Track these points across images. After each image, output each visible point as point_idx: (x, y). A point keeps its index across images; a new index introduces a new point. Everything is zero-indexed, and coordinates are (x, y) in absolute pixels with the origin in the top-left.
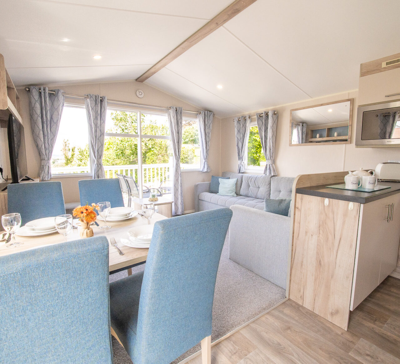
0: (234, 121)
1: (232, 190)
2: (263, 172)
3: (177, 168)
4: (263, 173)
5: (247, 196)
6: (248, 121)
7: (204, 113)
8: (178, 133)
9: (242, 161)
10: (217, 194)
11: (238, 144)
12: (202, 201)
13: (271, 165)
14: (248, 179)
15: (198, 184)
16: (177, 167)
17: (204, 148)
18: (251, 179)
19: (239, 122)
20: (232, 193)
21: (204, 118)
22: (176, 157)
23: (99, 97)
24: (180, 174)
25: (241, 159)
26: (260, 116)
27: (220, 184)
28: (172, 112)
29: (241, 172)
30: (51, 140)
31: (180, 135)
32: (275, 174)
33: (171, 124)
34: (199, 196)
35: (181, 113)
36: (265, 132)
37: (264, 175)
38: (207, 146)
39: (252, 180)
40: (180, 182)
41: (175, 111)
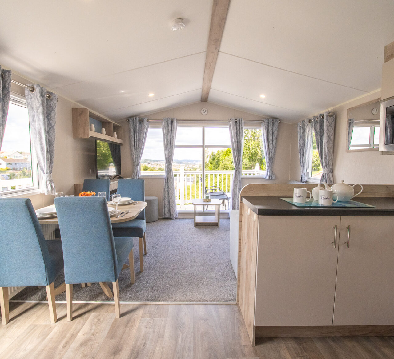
4: (320, 183)
6: (308, 126)
7: (267, 121)
13: (326, 175)
21: (267, 125)
22: (236, 164)
23: (170, 119)
24: (238, 180)
25: (303, 166)
26: (317, 119)
28: (232, 123)
29: (302, 181)
30: (139, 152)
31: (239, 143)
33: (231, 135)
35: (241, 123)
40: (238, 187)
41: (235, 123)
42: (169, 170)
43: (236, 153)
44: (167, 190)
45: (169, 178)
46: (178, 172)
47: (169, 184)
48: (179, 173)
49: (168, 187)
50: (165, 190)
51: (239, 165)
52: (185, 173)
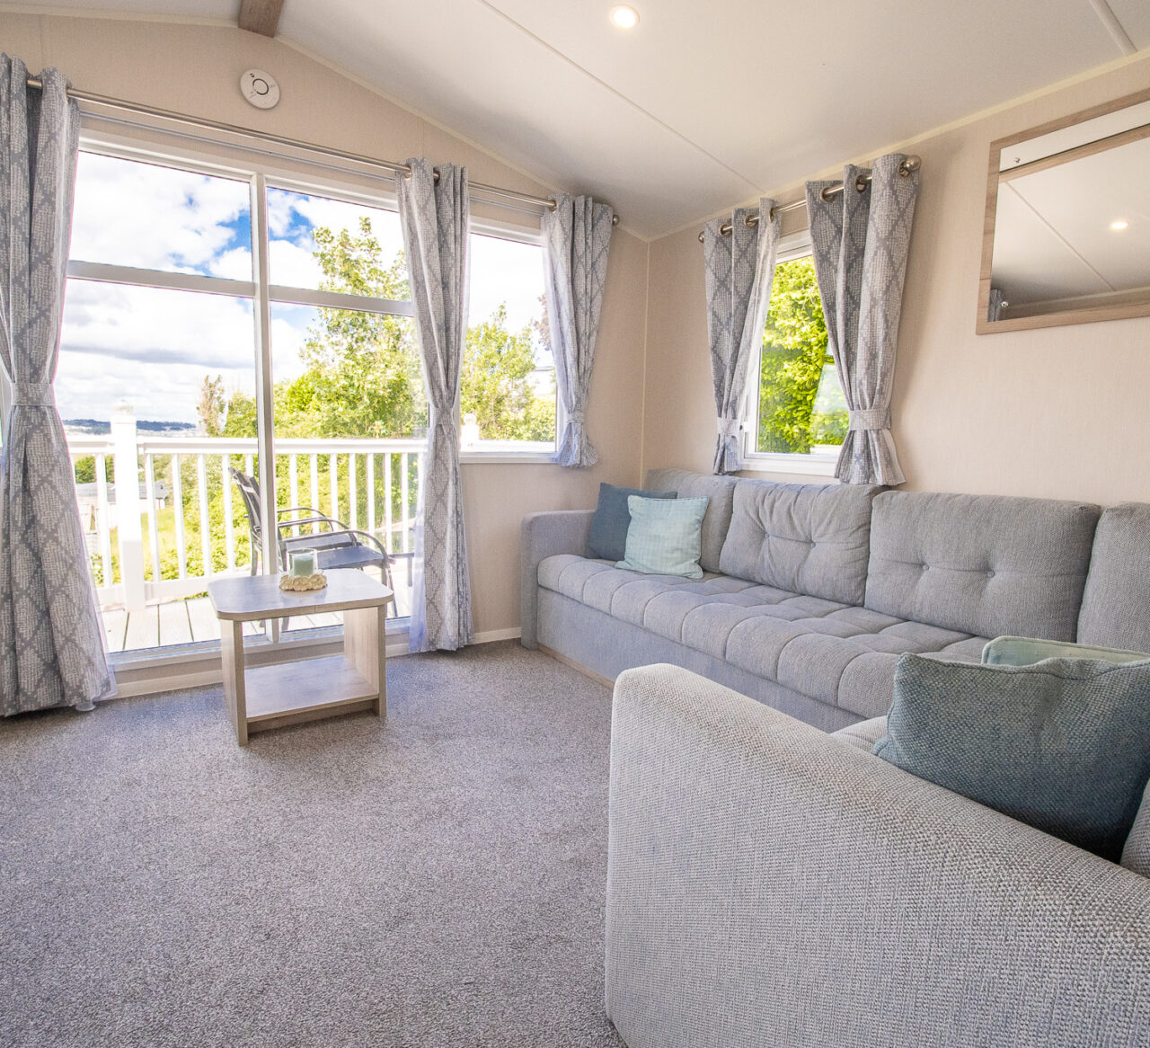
0: (702, 241)
1: (682, 550)
2: (832, 470)
3: (440, 443)
4: (833, 473)
5: (749, 580)
6: (767, 232)
7: (568, 205)
8: (445, 285)
9: (735, 417)
10: (620, 564)
11: (717, 341)
12: (549, 595)
13: (873, 436)
14: (759, 499)
15: (536, 518)
16: (440, 438)
17: (570, 360)
18: (771, 500)
19: (727, 240)
20: (682, 562)
21: (568, 226)
22: (437, 394)
23: (18, 73)
24: (451, 470)
25: (730, 410)
26: (825, 197)
27: (632, 523)
28: (414, 185)
29: (726, 469)
31: (453, 291)
32: (895, 477)
33: (412, 244)
34: (540, 569)
35: (458, 193)
36: (848, 269)
37: (838, 482)
38: (582, 351)
39: (777, 505)
40: (450, 506)
41: (432, 182)
42: (34, 416)
43: (440, 341)
44: (24, 540)
45: (34, 461)
46: (103, 444)
47: (40, 501)
48: (108, 451)
49: (31, 522)
50: (7, 544)
51: (452, 399)
52: (145, 446)
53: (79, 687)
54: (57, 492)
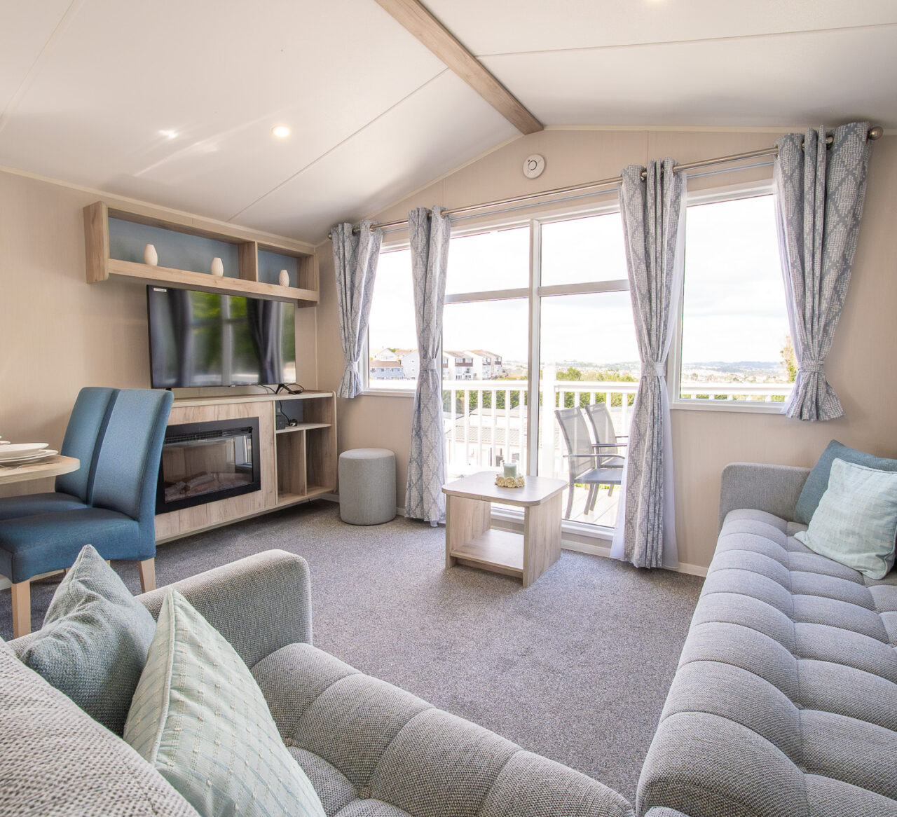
10: (800, 534)
42: (425, 375)
44: (417, 435)
45: (423, 398)
47: (423, 416)
49: (420, 427)
52: (559, 386)
53: (428, 513)
54: (430, 413)
